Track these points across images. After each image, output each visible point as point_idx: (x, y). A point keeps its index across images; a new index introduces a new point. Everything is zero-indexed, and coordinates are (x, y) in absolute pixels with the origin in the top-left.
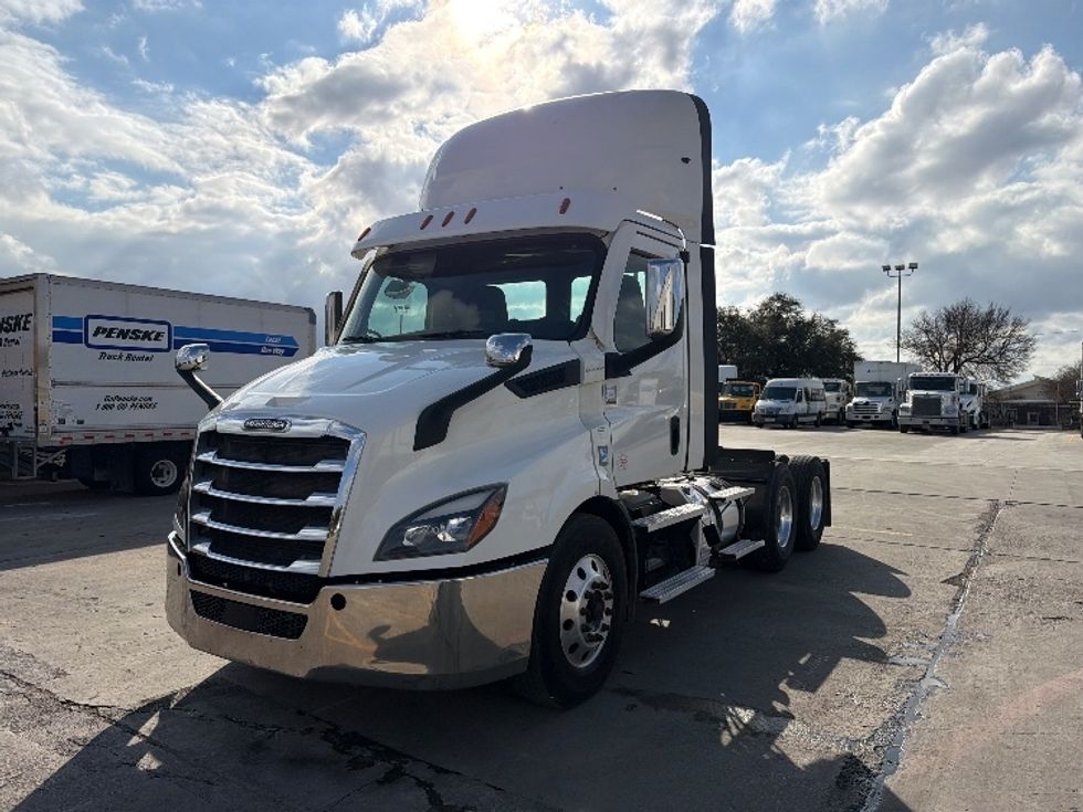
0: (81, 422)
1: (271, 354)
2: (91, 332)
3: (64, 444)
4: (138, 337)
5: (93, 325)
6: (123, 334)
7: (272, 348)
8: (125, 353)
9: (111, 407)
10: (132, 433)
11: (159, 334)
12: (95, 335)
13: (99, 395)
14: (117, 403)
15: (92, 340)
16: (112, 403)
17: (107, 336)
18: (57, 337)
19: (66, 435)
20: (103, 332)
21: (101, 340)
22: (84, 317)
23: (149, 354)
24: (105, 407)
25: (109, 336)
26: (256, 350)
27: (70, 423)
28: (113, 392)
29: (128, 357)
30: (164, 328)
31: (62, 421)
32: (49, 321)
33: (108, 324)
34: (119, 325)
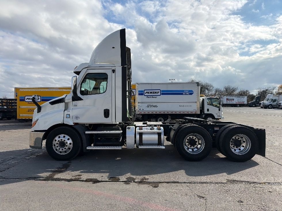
0: (143, 110)
1: (186, 95)
2: (145, 93)
3: (140, 114)
4: (154, 93)
5: (145, 91)
6: (151, 93)
7: (186, 93)
8: (151, 96)
10: (149, 112)
11: (158, 92)
12: (146, 93)
13: (146, 105)
14: (150, 106)
15: (145, 94)
18: (139, 94)
21: (147, 94)
22: (143, 90)
23: (156, 96)
24: (148, 107)
26: (182, 94)
27: (141, 110)
28: (149, 104)
30: (159, 91)
32: (138, 91)
33: (148, 91)
34: (150, 91)
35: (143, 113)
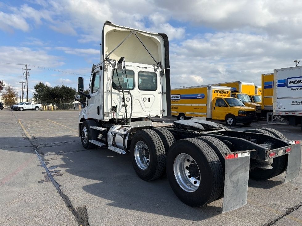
0: (285, 109)
2: (288, 82)
3: (280, 115)
5: (289, 80)
6: (299, 82)
8: (299, 88)
9: (294, 105)
12: (290, 83)
13: (291, 101)
15: (289, 85)
16: (295, 103)
17: (293, 83)
18: (279, 86)
19: (280, 112)
20: (292, 82)
21: (292, 84)
22: (286, 79)
24: (292, 104)
25: (294, 83)
27: (282, 109)
28: (295, 100)
29: (301, 89)
31: (279, 108)
32: (277, 81)
33: (293, 80)
34: (298, 79)
35: (284, 114)
